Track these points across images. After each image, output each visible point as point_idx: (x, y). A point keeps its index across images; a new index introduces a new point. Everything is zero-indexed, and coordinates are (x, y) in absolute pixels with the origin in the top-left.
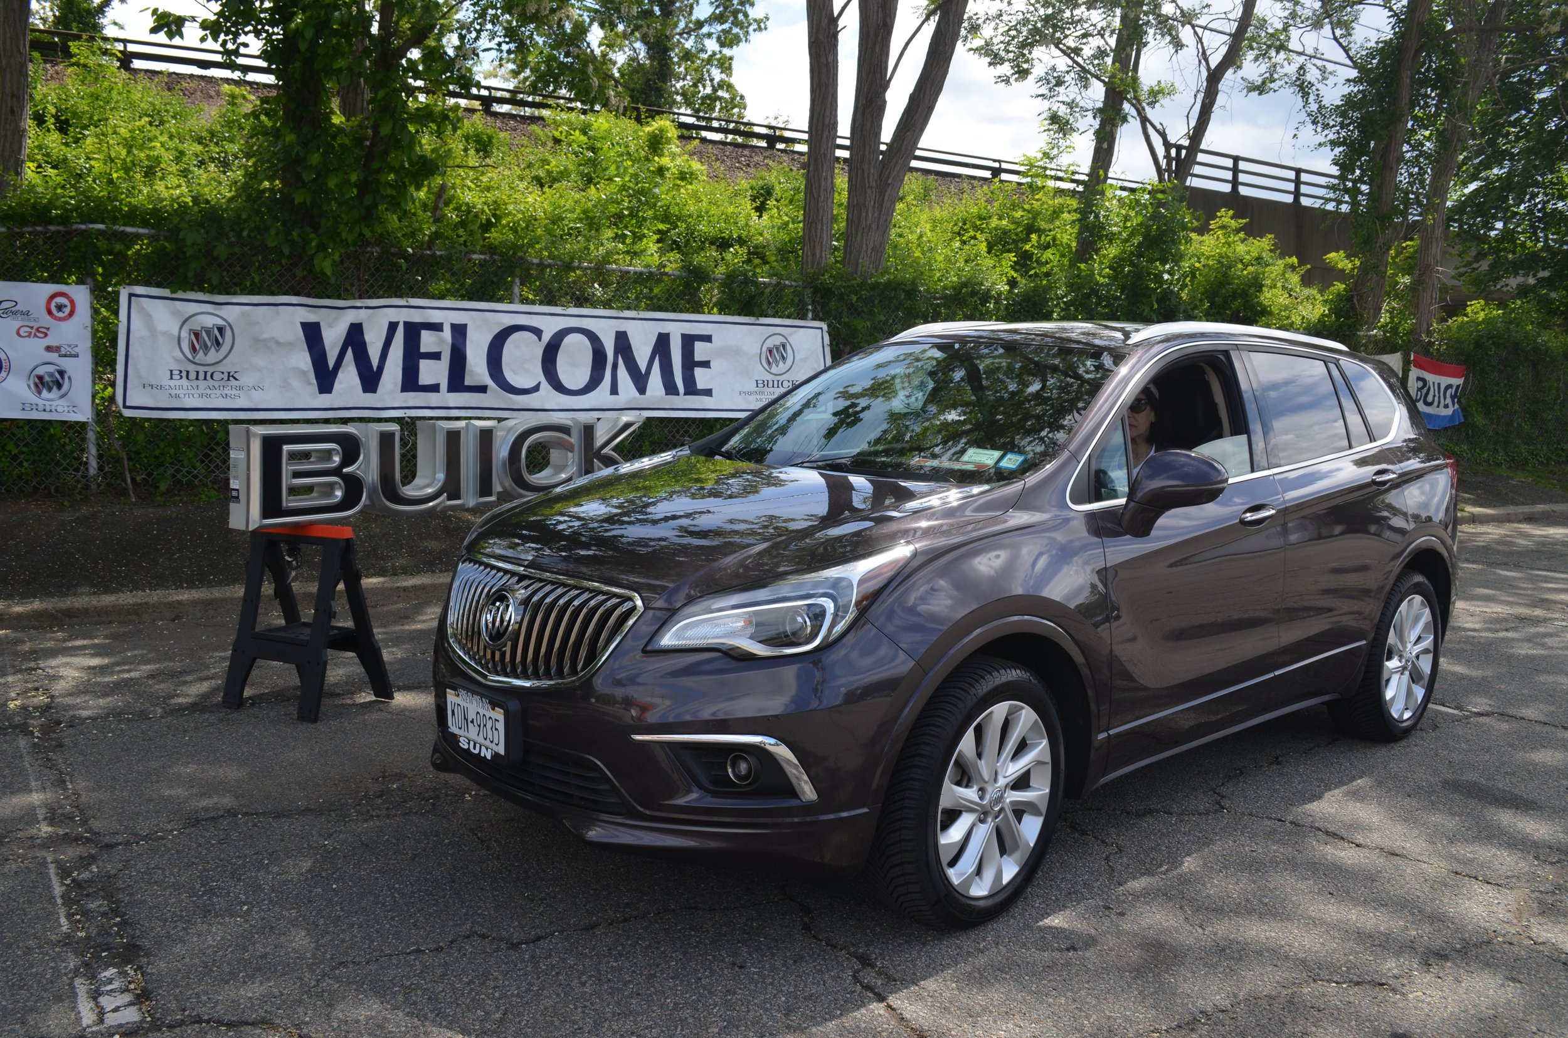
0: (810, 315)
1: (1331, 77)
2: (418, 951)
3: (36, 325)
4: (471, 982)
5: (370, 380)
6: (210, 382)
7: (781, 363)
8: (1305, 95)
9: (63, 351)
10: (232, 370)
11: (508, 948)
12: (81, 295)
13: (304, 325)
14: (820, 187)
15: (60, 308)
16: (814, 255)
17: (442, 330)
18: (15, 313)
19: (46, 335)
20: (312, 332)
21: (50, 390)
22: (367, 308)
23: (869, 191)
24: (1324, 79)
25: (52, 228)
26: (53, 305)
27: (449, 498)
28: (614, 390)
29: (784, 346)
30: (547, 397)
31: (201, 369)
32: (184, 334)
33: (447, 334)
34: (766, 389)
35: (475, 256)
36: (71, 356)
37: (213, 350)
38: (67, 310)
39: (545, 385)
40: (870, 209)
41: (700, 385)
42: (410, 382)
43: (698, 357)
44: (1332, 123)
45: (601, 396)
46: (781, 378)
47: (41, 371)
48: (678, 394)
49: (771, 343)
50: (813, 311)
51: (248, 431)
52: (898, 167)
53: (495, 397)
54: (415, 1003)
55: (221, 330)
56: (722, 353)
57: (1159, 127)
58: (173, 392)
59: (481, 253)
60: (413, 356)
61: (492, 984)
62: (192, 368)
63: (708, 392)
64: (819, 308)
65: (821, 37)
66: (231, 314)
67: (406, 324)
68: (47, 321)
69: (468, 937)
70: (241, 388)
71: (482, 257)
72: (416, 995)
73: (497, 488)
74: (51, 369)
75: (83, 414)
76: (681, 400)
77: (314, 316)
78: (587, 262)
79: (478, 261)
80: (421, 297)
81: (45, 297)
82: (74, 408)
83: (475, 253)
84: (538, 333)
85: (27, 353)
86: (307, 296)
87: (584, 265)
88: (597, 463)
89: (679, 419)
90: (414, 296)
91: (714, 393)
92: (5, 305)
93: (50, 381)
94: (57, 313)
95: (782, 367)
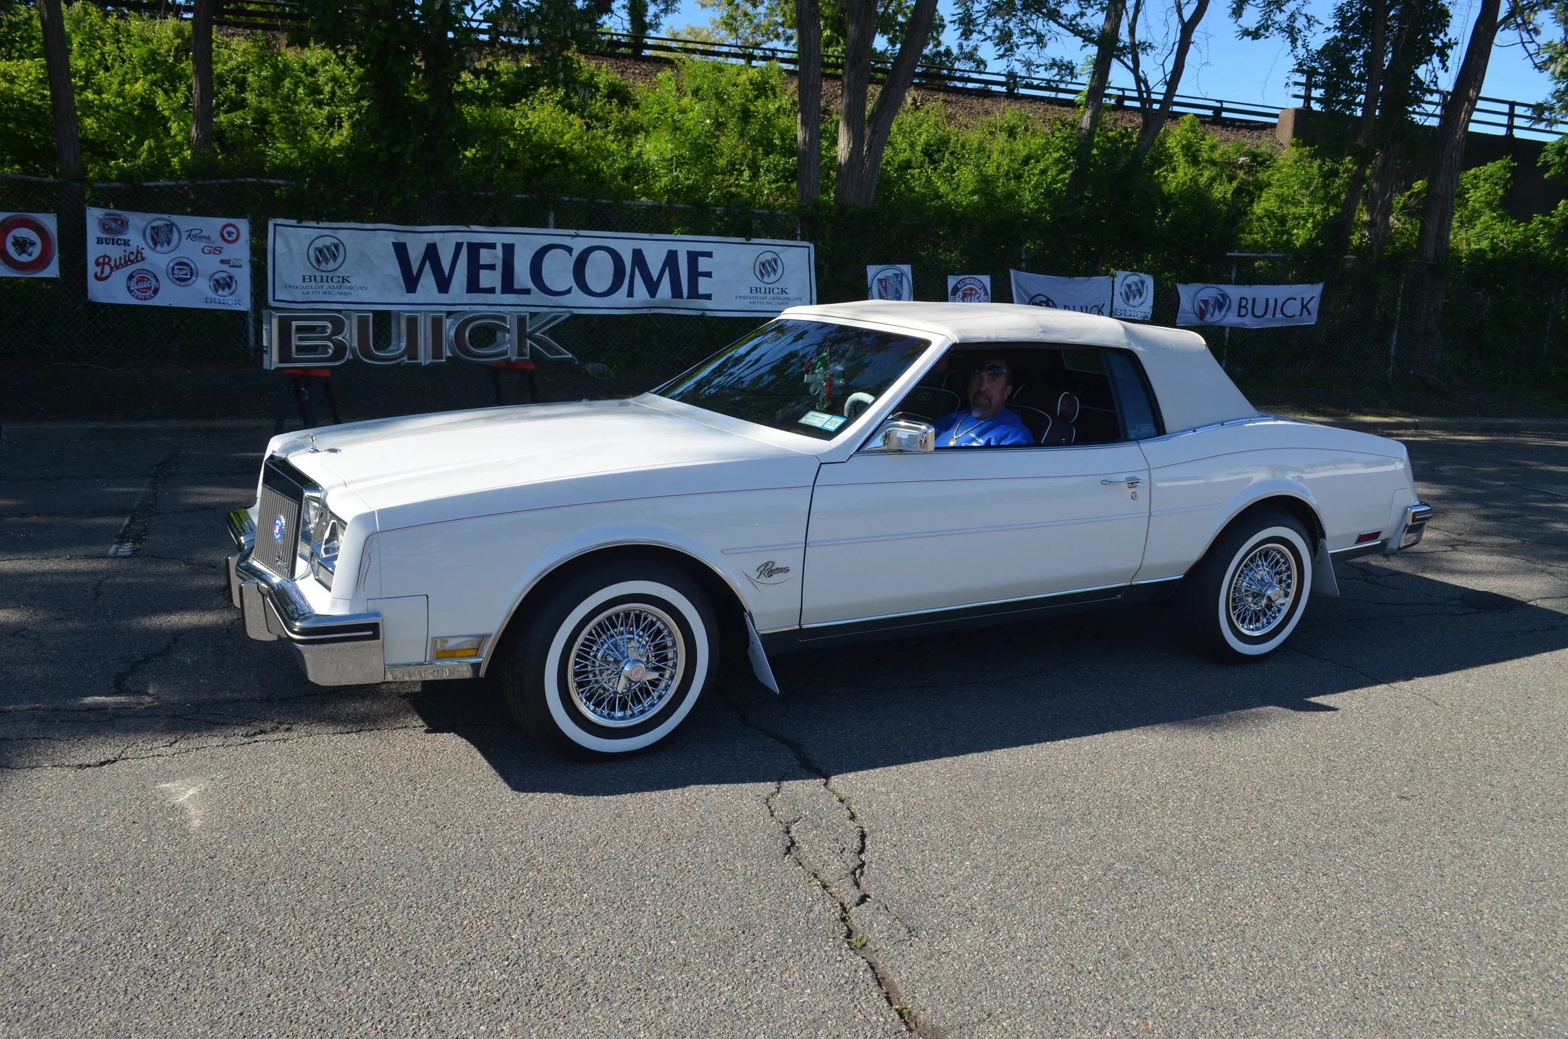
0: (799, 238)
1: (1316, 24)
3: (214, 246)
5: (443, 284)
6: (331, 284)
7: (772, 274)
8: (1294, 41)
9: (231, 264)
10: (346, 275)
12: (243, 225)
13: (393, 243)
15: (230, 233)
17: (495, 249)
18: (201, 238)
19: (221, 252)
20: (401, 250)
21: (223, 289)
22: (439, 232)
25: (222, 181)
26: (225, 232)
27: (409, 359)
28: (630, 294)
29: (775, 261)
30: (577, 298)
31: (324, 274)
32: (312, 252)
33: (499, 251)
35: (518, 196)
36: (237, 266)
37: (331, 261)
38: (234, 236)
39: (575, 288)
41: (701, 291)
42: (473, 286)
43: (701, 269)
45: (620, 298)
46: (772, 286)
47: (217, 276)
48: (681, 297)
49: (763, 258)
50: (801, 235)
51: (271, 313)
52: (884, 116)
53: (537, 297)
55: (336, 246)
56: (722, 266)
58: (305, 291)
59: (523, 193)
62: (318, 274)
63: (708, 297)
64: (806, 232)
66: (343, 235)
67: (469, 244)
68: (221, 243)
70: (352, 288)
71: (523, 196)
73: (447, 353)
74: (224, 275)
75: (245, 305)
76: (685, 302)
77: (402, 238)
78: (608, 199)
79: (521, 199)
80: (480, 224)
81: (219, 228)
82: (239, 302)
83: (518, 193)
84: (569, 250)
85: (208, 264)
86: (396, 224)
87: (604, 201)
88: (529, 342)
89: (685, 316)
90: (474, 224)
91: (712, 297)
92: (194, 232)
93: (224, 284)
94: (228, 237)
95: (773, 278)
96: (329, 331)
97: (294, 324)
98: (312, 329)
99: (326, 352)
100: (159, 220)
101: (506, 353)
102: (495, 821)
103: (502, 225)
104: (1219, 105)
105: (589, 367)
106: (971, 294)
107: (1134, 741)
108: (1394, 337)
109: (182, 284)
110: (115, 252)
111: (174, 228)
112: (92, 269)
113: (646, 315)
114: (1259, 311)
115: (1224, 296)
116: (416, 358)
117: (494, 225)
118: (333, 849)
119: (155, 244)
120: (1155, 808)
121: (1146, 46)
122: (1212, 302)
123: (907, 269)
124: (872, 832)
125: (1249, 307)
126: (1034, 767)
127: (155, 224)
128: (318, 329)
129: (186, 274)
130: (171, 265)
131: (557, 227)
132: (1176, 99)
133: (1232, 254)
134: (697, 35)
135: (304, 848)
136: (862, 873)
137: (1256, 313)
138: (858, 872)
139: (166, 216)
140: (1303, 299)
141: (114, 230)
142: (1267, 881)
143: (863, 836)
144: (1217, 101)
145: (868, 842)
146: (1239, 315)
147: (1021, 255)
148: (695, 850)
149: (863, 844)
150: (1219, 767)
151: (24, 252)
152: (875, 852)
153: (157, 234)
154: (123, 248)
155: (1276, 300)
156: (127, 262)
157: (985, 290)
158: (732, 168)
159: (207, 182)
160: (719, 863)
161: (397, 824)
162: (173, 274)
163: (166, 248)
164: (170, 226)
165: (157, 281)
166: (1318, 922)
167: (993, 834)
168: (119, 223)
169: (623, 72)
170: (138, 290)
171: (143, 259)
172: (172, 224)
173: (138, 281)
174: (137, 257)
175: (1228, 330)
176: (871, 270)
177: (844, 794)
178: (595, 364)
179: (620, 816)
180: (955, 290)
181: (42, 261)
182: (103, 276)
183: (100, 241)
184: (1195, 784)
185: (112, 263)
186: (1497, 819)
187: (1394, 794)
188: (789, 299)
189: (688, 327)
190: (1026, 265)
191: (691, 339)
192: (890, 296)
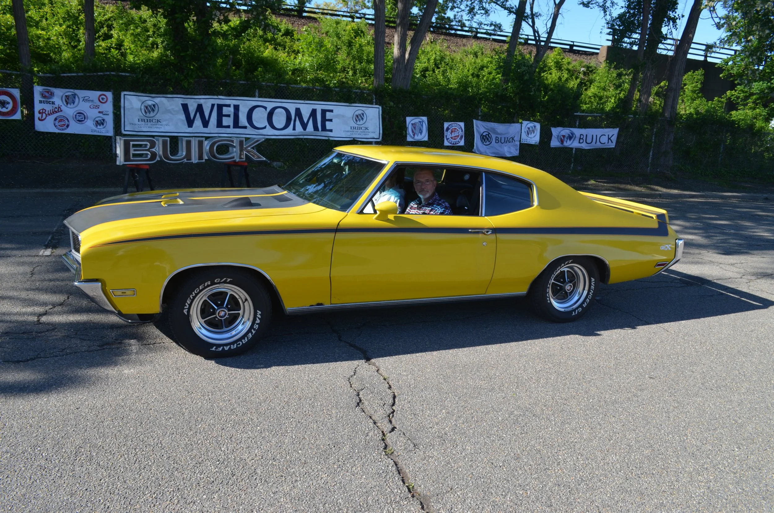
0: (374, 103)
1: (616, 5)
3: (95, 105)
5: (206, 124)
6: (152, 123)
7: (361, 120)
9: (104, 113)
10: (159, 119)
12: (109, 95)
13: (182, 104)
15: (103, 99)
17: (230, 107)
18: (89, 101)
19: (99, 108)
20: (185, 107)
21: (100, 125)
22: (203, 99)
25: (99, 74)
26: (101, 98)
27: (187, 160)
28: (294, 129)
29: (363, 114)
30: (269, 131)
31: (148, 119)
32: (143, 107)
33: (232, 109)
34: (355, 130)
35: (241, 82)
36: (106, 115)
37: (152, 112)
38: (105, 100)
39: (268, 126)
41: (328, 128)
42: (220, 124)
43: (327, 118)
45: (289, 130)
46: (361, 126)
47: (97, 119)
48: (319, 131)
49: (357, 113)
50: (375, 102)
51: (120, 138)
53: (250, 131)
55: (154, 106)
56: (337, 116)
58: (139, 126)
59: (243, 81)
62: (145, 118)
63: (331, 131)
64: (378, 101)
66: (157, 100)
67: (218, 105)
68: (99, 103)
70: (162, 125)
71: (244, 82)
73: (205, 157)
74: (100, 119)
75: (110, 133)
76: (320, 133)
77: (186, 101)
78: (283, 84)
79: (242, 84)
80: (223, 95)
81: (98, 96)
82: (107, 132)
83: (241, 81)
84: (265, 108)
85: (93, 114)
86: (183, 95)
87: (282, 85)
88: (245, 152)
89: (320, 140)
90: (220, 95)
91: (333, 131)
92: (86, 98)
93: (100, 123)
94: (102, 101)
95: (362, 122)
96: (148, 147)
97: (131, 143)
98: (140, 146)
99: (147, 157)
100: (69, 92)
101: (233, 158)
102: (217, 390)
103: (233, 96)
104: (572, 43)
105: (275, 164)
106: (455, 131)
107: (526, 349)
108: (651, 154)
109: (80, 123)
110: (48, 108)
111: (76, 97)
112: (37, 115)
113: (302, 139)
114: (589, 140)
115: (573, 134)
116: (191, 160)
117: (229, 96)
118: (137, 404)
119: (67, 104)
120: (534, 383)
121: (538, 15)
122: (567, 135)
123: (425, 119)
124: (399, 395)
125: (584, 139)
126: (477, 362)
127: (67, 94)
128: (143, 146)
129: (82, 118)
130: (75, 114)
131: (259, 97)
132: (552, 40)
133: (577, 114)
134: (329, 6)
135: (123, 404)
136: (393, 416)
137: (588, 142)
138: (391, 415)
139: (72, 90)
140: (608, 135)
141: (47, 97)
142: (587, 420)
143: (394, 397)
144: (572, 42)
145: (396, 400)
146: (579, 143)
147: (479, 113)
148: (313, 404)
149: (394, 401)
150: (565, 363)
151: (4, 107)
152: (400, 405)
153: (68, 99)
154: (51, 105)
155: (596, 136)
156: (54, 112)
157: (461, 128)
158: (344, 70)
159: (92, 74)
160: (324, 411)
161: (169, 391)
162: (76, 118)
163: (72, 106)
164: (74, 95)
165: (68, 121)
166: (610, 441)
167: (457, 396)
168: (50, 93)
169: (293, 23)
170: (59, 125)
171: (61, 111)
172: (75, 94)
173: (59, 121)
174: (58, 110)
175: (574, 149)
176: (408, 119)
177: (386, 376)
178: (278, 163)
179: (277, 387)
180: (448, 129)
181: (13, 111)
182: (43, 119)
183: (41, 102)
184: (553, 371)
185: (47, 113)
186: (695, 388)
187: (647, 376)
188: (369, 132)
189: (322, 145)
190: (482, 118)
191: (323, 151)
192: (417, 131)
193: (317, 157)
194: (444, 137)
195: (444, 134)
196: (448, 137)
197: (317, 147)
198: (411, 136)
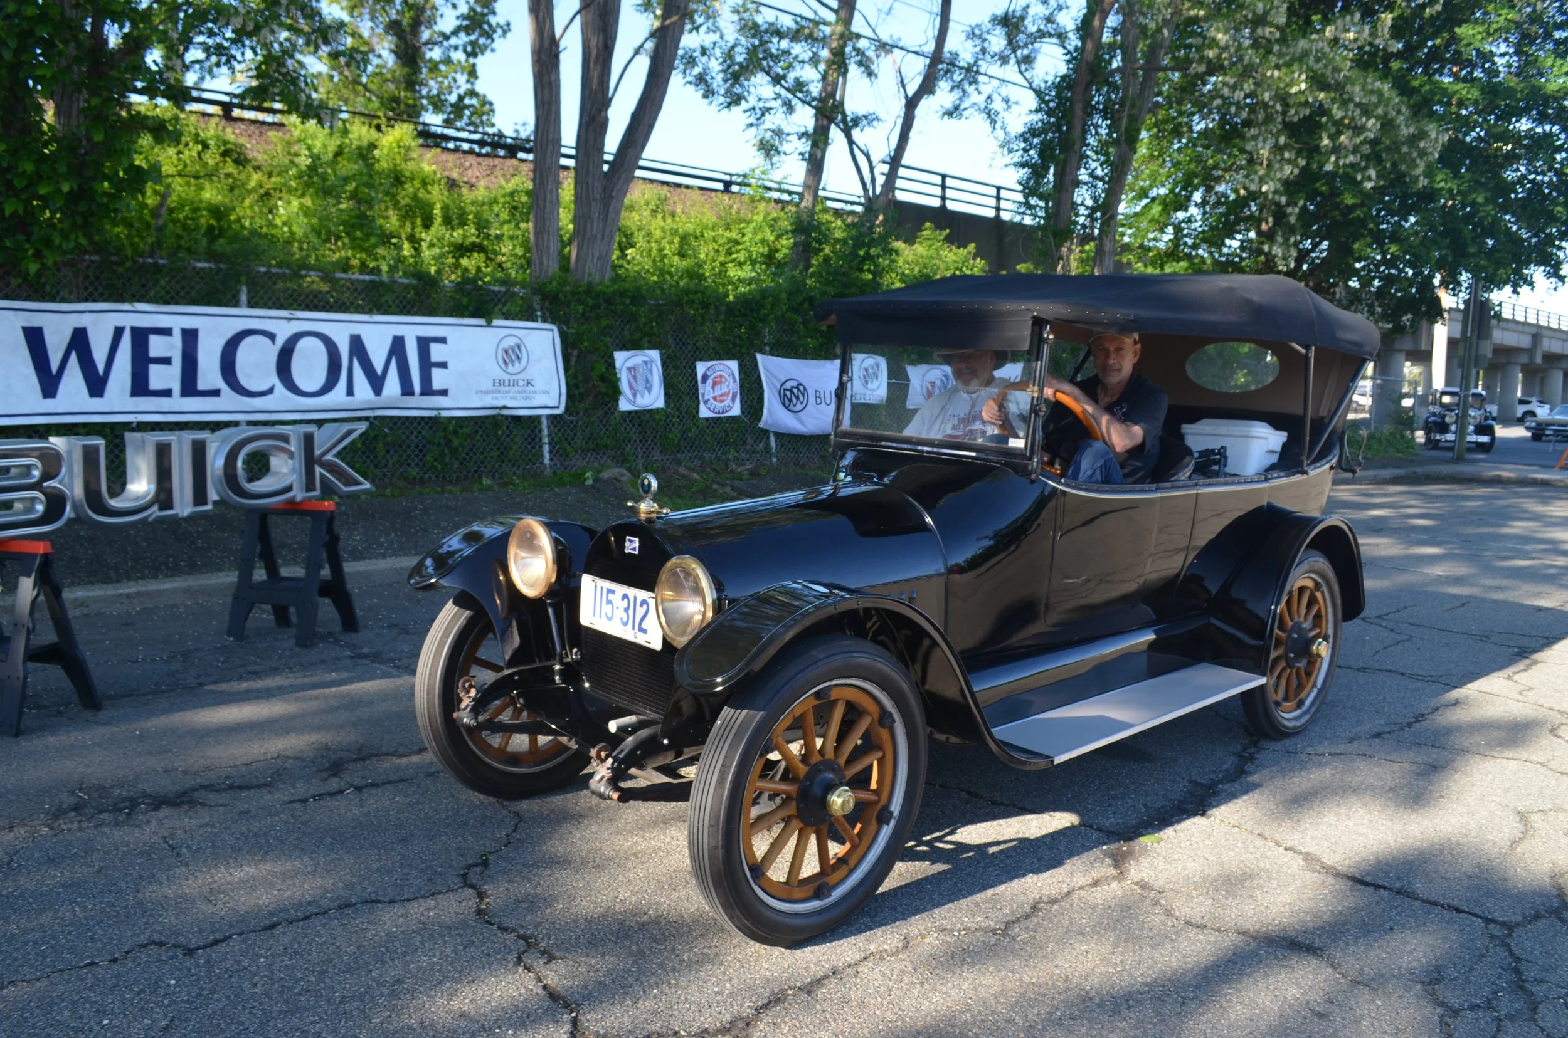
0: (539, 319)
1: (1014, 106)
2: (92, 964)
4: (142, 991)
5: (96, 385)
7: (516, 363)
8: (993, 122)
11: (185, 955)
13: (26, 330)
14: (545, 200)
16: (541, 263)
17: (171, 335)
20: (34, 338)
22: (90, 312)
23: (593, 204)
24: (1009, 107)
27: (161, 509)
28: (350, 392)
29: (520, 348)
30: (281, 400)
33: (177, 339)
34: (502, 388)
35: (199, 265)
39: (280, 389)
40: (595, 221)
41: (436, 385)
42: (140, 386)
43: (433, 359)
44: (1016, 148)
45: (337, 397)
46: (513, 379)
48: (414, 394)
49: (506, 344)
50: (543, 315)
52: (621, 181)
53: (229, 400)
54: (81, 1018)
56: (459, 354)
57: (863, 147)
59: (206, 261)
60: (141, 361)
61: (163, 991)
63: (444, 392)
64: (547, 314)
65: (543, 57)
67: (133, 329)
69: (145, 946)
71: (207, 265)
72: (84, 1009)
73: (213, 495)
76: (417, 400)
77: (35, 321)
78: (316, 271)
79: (202, 269)
80: (148, 302)
83: (199, 261)
84: (272, 337)
86: (25, 300)
87: (312, 273)
88: (318, 470)
89: (415, 418)
90: (139, 301)
91: (450, 393)
95: (517, 367)
96: (36, 473)
98: (5, 471)
99: (30, 510)
101: (289, 489)
103: (177, 303)
106: (720, 382)
116: (171, 507)
117: (167, 303)
122: (938, 383)
123: (655, 354)
128: (13, 471)
131: (251, 305)
147: (765, 337)
157: (733, 375)
176: (620, 357)
180: (705, 378)
188: (535, 392)
189: (420, 433)
190: (771, 349)
191: (424, 446)
192: (640, 386)
193: (409, 465)
194: (697, 398)
195: (697, 390)
196: (706, 397)
197: (407, 437)
198: (629, 401)
